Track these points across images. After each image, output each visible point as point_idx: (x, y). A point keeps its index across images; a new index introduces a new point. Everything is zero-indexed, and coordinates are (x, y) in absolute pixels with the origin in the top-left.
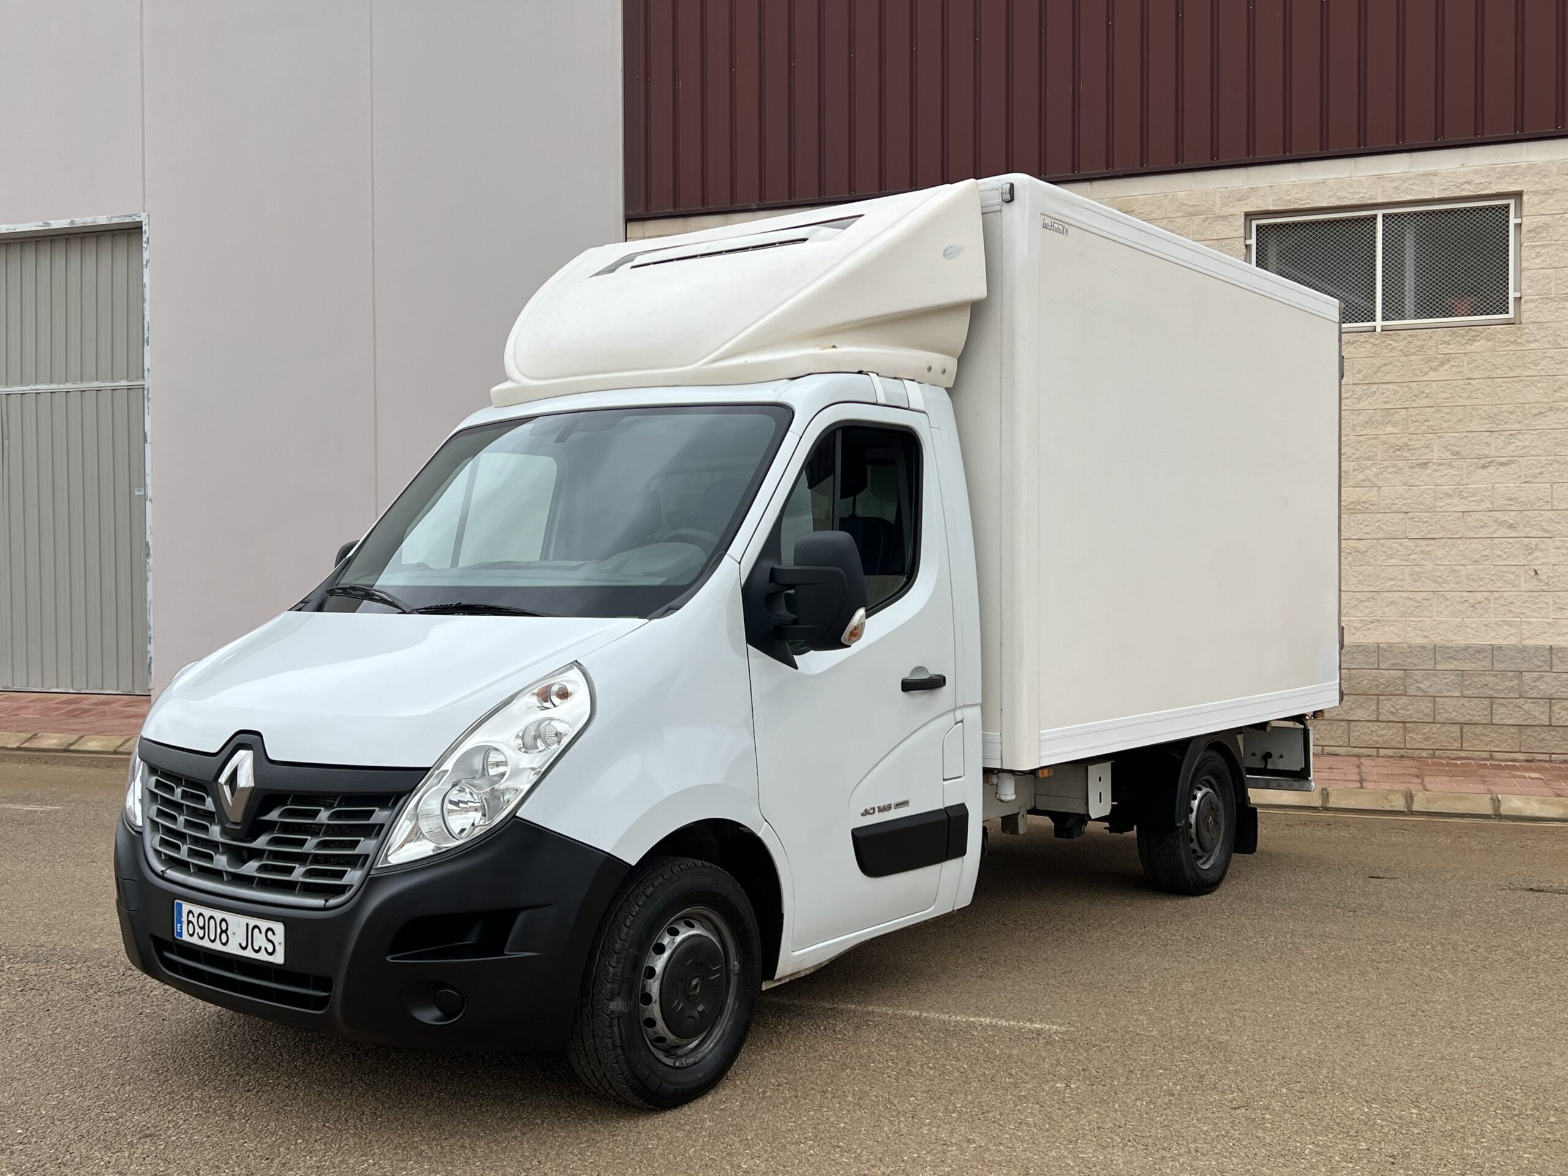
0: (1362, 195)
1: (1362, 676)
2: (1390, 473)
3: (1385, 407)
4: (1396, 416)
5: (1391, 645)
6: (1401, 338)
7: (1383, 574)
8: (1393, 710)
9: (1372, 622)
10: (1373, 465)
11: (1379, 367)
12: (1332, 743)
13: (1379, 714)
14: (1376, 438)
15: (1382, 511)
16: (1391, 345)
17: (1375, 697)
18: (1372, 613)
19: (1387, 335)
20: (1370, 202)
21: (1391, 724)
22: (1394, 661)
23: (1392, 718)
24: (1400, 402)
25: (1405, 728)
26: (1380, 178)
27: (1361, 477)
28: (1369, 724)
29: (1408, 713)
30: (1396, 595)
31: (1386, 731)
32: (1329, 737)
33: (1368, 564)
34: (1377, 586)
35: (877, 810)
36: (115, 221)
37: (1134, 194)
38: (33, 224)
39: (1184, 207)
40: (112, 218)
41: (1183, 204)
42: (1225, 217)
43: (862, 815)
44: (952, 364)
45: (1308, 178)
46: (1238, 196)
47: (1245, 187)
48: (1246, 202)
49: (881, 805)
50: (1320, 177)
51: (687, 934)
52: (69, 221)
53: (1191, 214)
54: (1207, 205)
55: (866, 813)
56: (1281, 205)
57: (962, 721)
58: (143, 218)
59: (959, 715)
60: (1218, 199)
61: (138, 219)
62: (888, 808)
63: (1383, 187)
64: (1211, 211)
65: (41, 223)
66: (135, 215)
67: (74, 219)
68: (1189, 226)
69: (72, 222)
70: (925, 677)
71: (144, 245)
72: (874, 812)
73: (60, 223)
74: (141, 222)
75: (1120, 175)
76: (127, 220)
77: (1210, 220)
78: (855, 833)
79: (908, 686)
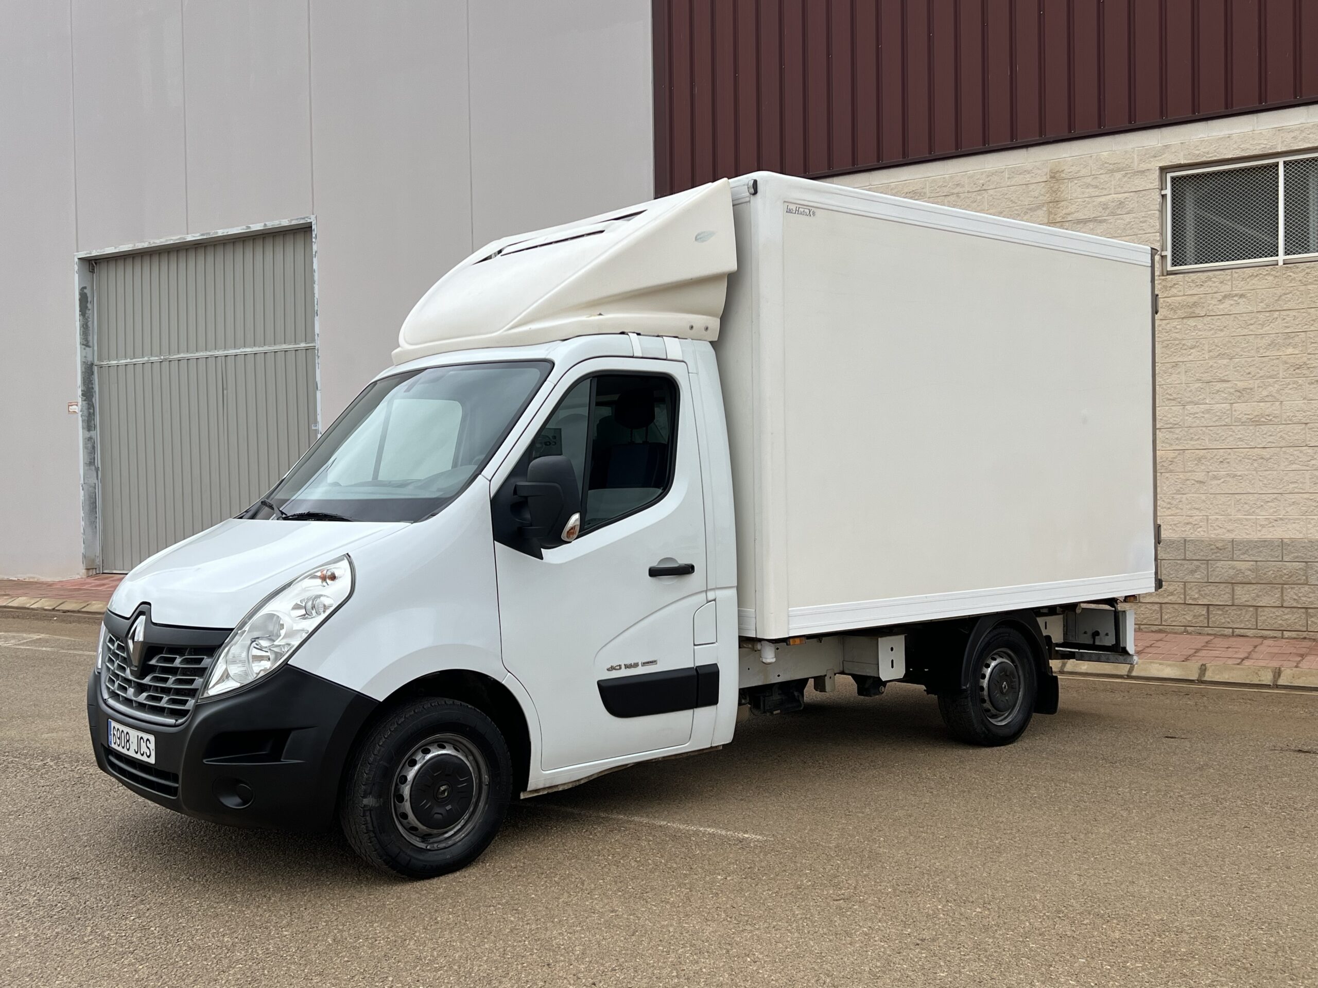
0: (1264, 146)
1: (1268, 568)
2: (1291, 389)
3: (1286, 331)
4: (1296, 339)
5: (1293, 540)
6: (1299, 270)
7: (1286, 478)
8: (1295, 597)
9: (1276, 520)
10: (1275, 383)
11: (1281, 296)
12: (1242, 626)
13: (1283, 601)
14: (1278, 359)
15: (1284, 422)
16: (1290, 276)
17: (1280, 586)
18: (1275, 512)
19: (1287, 267)
20: (1270, 151)
21: (1295, 610)
22: (1296, 554)
23: (1295, 605)
24: (1300, 326)
25: (1307, 613)
26: (1280, 129)
27: (1265, 393)
28: (1274, 610)
29: (1309, 600)
30: (1297, 496)
31: (1289, 616)
32: (1238, 620)
33: (1271, 469)
34: (1280, 489)
35: (623, 667)
36: (294, 222)
37: (1064, 156)
38: (240, 228)
39: (1106, 165)
40: (292, 220)
41: (1106, 163)
42: (1143, 172)
43: (608, 670)
44: (715, 323)
45: (1214, 134)
46: (1153, 153)
47: (1159, 145)
48: (1160, 158)
49: (628, 663)
50: (1226, 132)
51: (437, 753)
52: (263, 224)
53: (1112, 171)
54: (1126, 163)
55: (612, 668)
56: (1191, 159)
57: (715, 600)
58: (312, 219)
59: (711, 595)
60: (1135, 156)
61: (309, 221)
62: (636, 665)
63: (1282, 137)
64: (1129, 167)
65: (244, 227)
66: (307, 217)
67: (267, 223)
68: (1111, 181)
69: (265, 225)
70: (676, 565)
71: (314, 240)
72: (620, 668)
73: (257, 227)
74: (311, 222)
75: (1051, 140)
76: (302, 222)
77: (1129, 175)
78: (600, 684)
79: (654, 573)
